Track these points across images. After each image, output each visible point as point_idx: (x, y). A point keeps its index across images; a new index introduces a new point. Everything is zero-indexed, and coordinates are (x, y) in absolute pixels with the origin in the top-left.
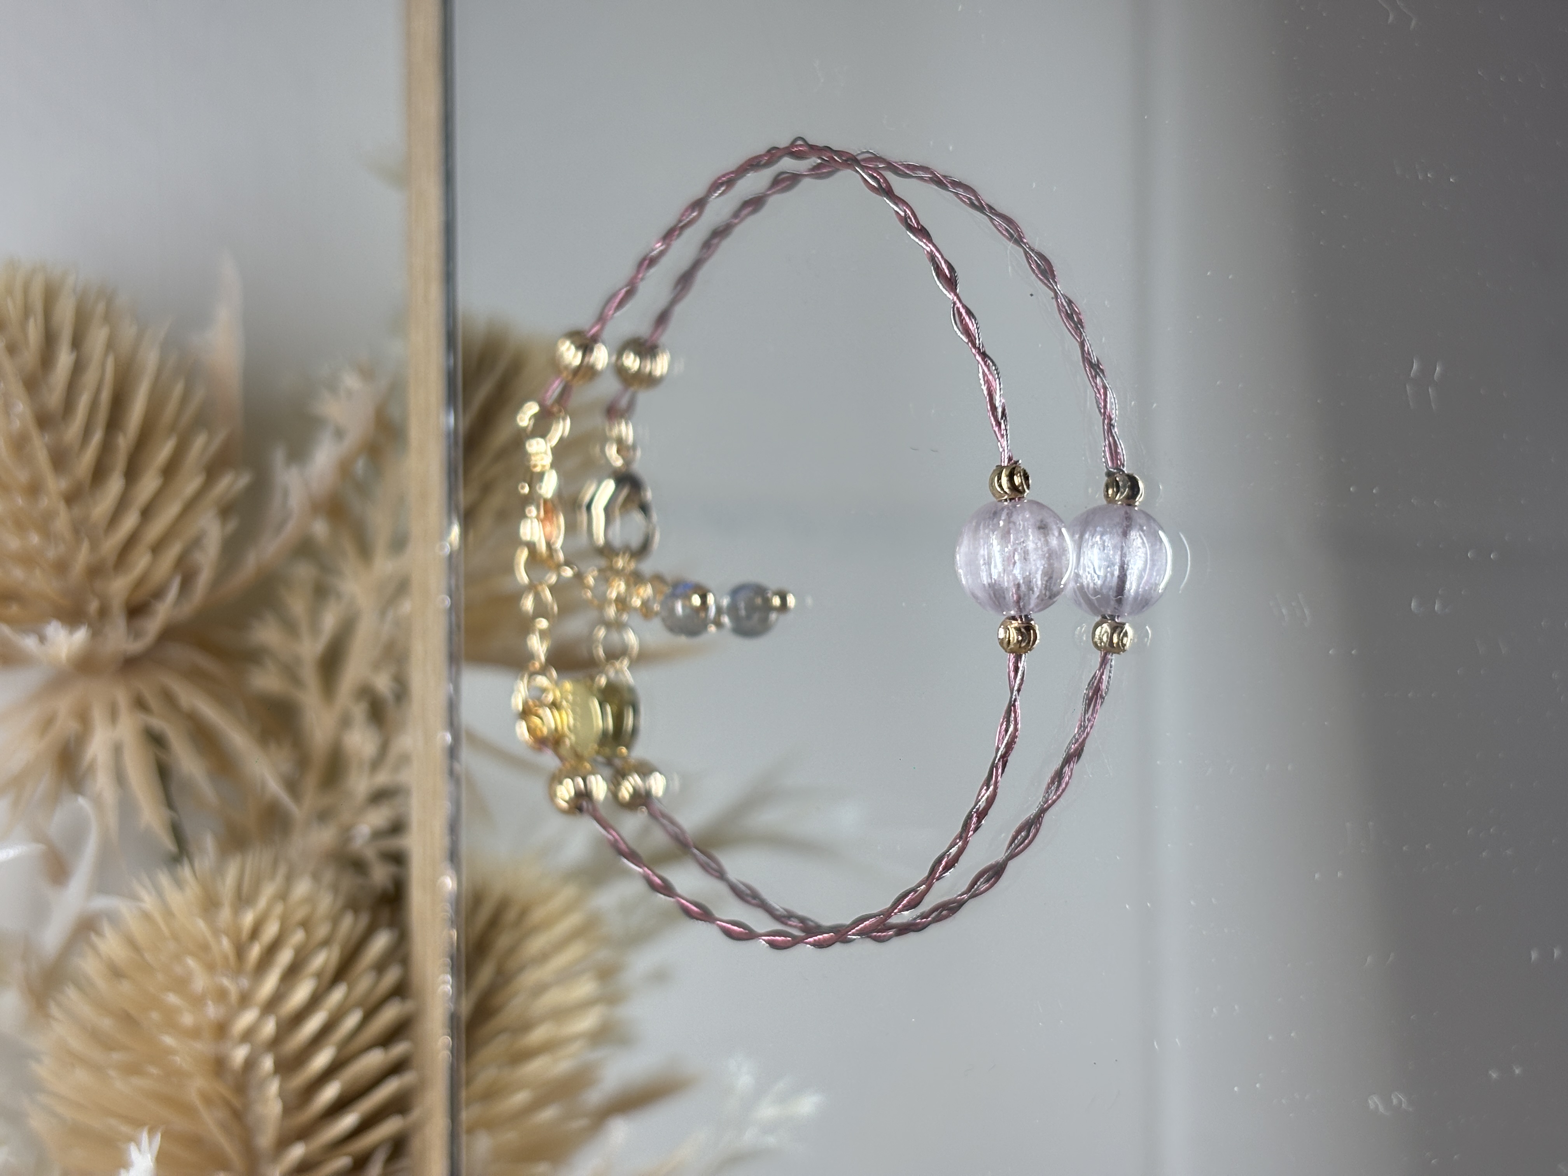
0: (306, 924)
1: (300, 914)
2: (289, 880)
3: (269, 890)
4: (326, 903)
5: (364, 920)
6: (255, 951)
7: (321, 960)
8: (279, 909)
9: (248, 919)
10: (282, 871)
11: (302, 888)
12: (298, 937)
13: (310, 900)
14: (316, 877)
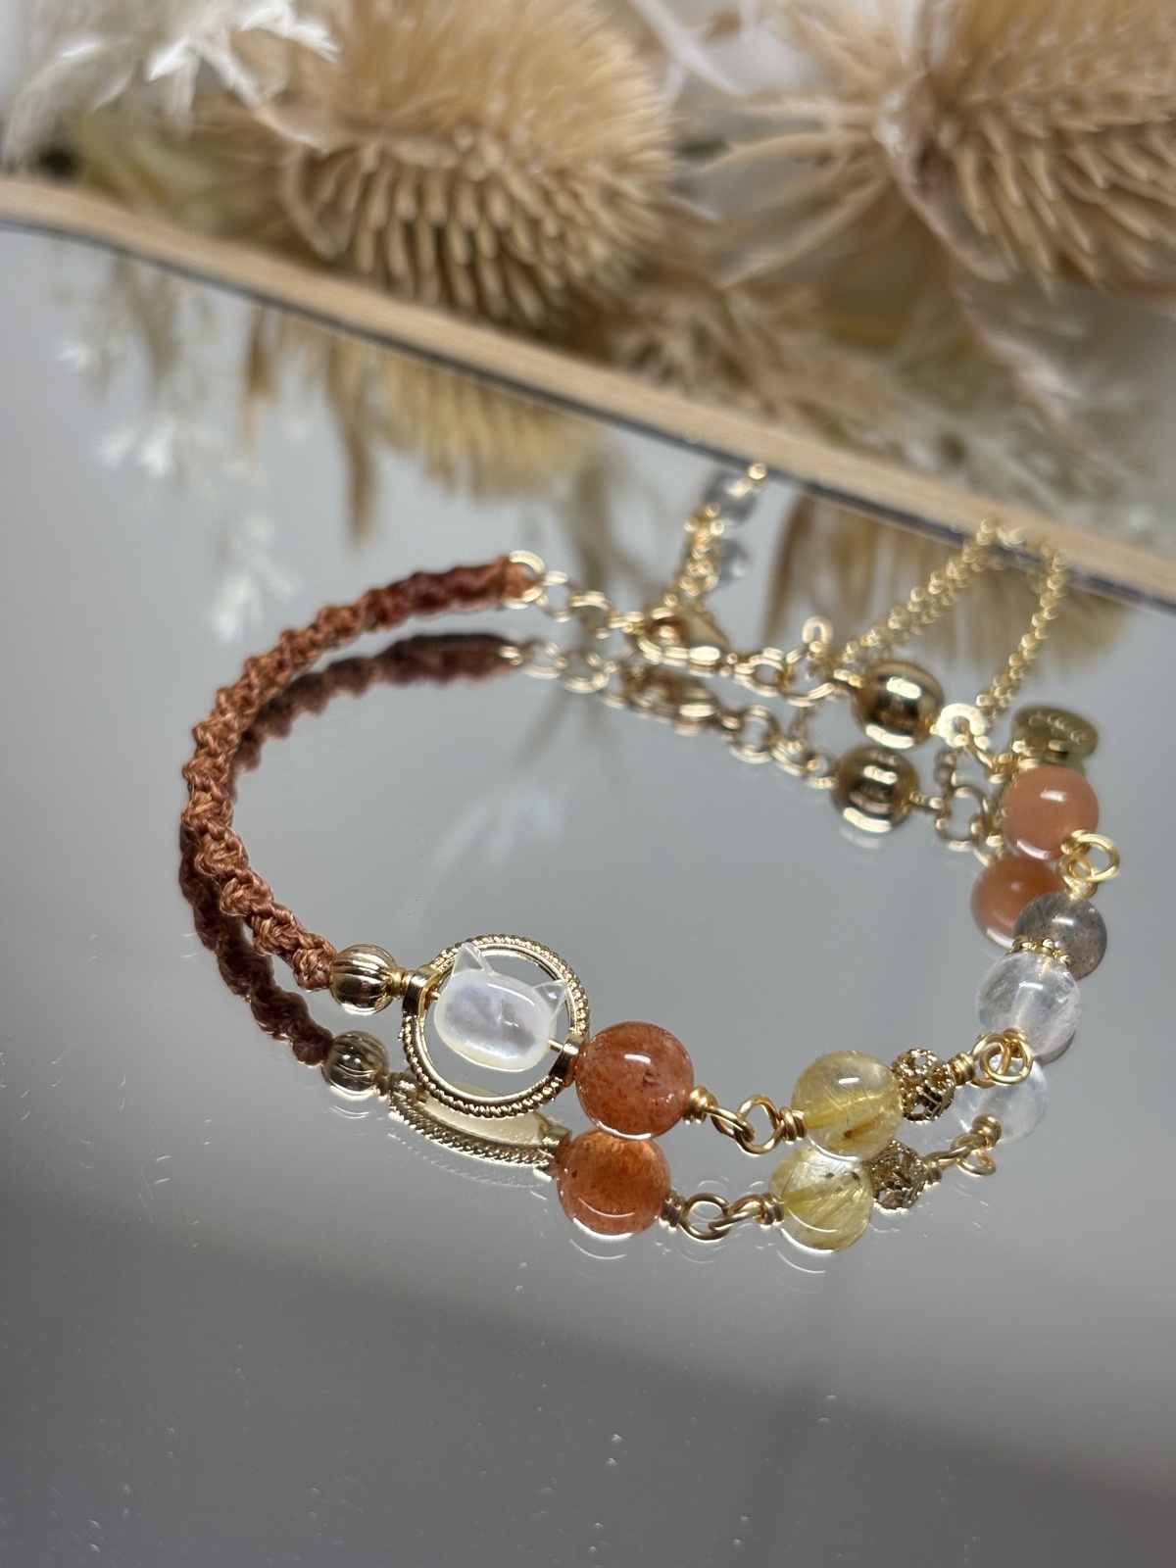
0: (561, 238)
1: (572, 239)
2: (612, 241)
3: (606, 218)
4: (577, 268)
5: (558, 300)
6: (549, 183)
7: (522, 241)
8: (581, 218)
9: (582, 189)
10: (624, 238)
11: (599, 250)
12: (550, 227)
13: (583, 252)
14: (608, 266)
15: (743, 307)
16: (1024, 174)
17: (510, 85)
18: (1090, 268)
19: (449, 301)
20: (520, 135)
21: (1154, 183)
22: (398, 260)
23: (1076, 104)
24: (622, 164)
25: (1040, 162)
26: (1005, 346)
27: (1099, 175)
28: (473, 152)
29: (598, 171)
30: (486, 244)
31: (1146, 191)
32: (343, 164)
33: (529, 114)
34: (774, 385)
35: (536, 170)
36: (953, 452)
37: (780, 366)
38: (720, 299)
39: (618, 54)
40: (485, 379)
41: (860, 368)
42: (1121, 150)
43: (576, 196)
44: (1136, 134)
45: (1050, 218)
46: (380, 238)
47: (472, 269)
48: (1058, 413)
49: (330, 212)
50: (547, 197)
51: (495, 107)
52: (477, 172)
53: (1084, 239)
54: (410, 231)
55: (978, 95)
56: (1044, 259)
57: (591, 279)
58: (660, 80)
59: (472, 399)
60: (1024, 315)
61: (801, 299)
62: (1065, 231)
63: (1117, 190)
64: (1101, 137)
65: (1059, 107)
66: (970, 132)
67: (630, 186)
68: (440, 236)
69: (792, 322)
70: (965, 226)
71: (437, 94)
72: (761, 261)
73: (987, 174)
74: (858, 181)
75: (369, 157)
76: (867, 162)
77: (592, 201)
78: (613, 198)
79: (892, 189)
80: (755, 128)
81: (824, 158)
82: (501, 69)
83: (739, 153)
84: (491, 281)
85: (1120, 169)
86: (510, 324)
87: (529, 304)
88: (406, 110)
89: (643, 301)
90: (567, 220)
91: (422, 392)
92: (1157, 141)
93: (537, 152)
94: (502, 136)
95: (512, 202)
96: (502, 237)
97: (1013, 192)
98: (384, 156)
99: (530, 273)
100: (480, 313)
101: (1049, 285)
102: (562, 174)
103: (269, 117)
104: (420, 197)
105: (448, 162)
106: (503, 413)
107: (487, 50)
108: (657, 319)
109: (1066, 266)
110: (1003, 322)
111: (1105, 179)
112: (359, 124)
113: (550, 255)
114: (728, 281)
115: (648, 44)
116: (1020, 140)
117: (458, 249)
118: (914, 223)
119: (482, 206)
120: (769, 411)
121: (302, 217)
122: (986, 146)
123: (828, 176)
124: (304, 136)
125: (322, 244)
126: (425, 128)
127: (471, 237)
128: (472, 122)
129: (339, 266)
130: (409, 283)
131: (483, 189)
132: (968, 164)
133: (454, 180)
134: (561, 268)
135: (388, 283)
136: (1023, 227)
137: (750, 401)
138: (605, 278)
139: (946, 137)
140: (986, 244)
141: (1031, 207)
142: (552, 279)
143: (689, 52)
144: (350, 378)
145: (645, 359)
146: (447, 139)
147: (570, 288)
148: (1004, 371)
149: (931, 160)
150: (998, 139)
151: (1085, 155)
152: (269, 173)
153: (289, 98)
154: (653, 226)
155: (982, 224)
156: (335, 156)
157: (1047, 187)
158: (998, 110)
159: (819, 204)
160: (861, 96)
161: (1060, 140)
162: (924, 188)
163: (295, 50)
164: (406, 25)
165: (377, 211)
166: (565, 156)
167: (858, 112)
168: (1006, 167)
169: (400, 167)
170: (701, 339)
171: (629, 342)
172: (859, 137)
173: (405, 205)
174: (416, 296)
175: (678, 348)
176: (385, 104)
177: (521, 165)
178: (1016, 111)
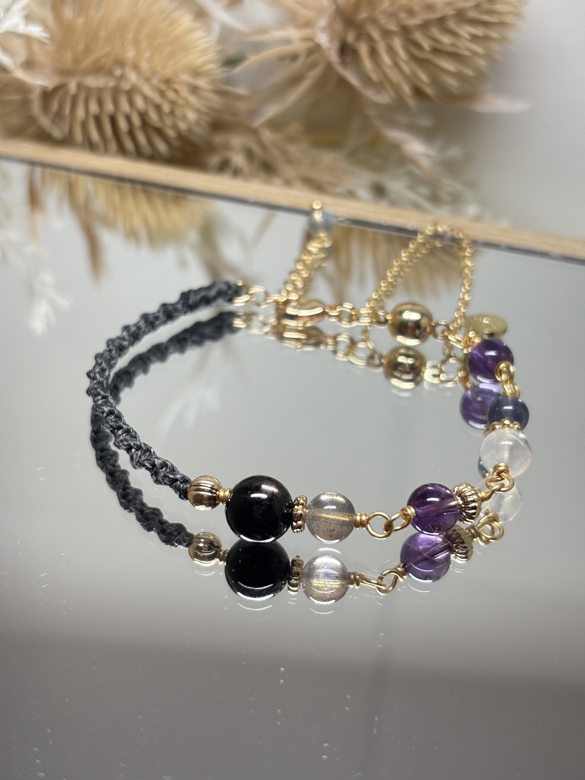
0: (172, 113)
1: (178, 112)
2: (198, 111)
3: (193, 100)
4: (183, 126)
5: (176, 143)
6: (163, 87)
7: (153, 116)
8: (180, 102)
9: (178, 87)
10: (203, 109)
11: (192, 116)
12: (166, 108)
13: (184, 118)
14: (197, 123)
15: (267, 135)
16: (391, 50)
17: (136, 42)
18: (429, 91)
19: (122, 151)
20: (145, 66)
21: (453, 45)
22: (95, 135)
23: (411, 13)
24: (196, 73)
25: (397, 43)
26: (395, 135)
27: (426, 44)
28: (122, 77)
29: (185, 77)
30: (136, 121)
31: (450, 49)
32: (60, 94)
33: (147, 55)
34: (288, 171)
35: (155, 81)
36: (379, 191)
37: (289, 161)
38: (255, 132)
39: (186, 20)
40: (146, 186)
41: (328, 157)
42: (435, 32)
43: (176, 91)
44: (441, 22)
45: (406, 69)
46: (84, 125)
47: (131, 133)
48: (426, 163)
49: (58, 117)
50: (162, 93)
51: (130, 54)
52: (126, 86)
53: (424, 77)
54: (98, 120)
55: (363, 15)
56: (407, 90)
57: (190, 130)
58: (209, 30)
59: (142, 197)
60: (402, 119)
61: (294, 127)
62: (415, 75)
63: (436, 51)
64: (425, 26)
65: (403, 15)
66: (362, 34)
67: (202, 83)
68: (113, 120)
69: (291, 139)
70: (366, 80)
71: (101, 51)
72: (272, 111)
73: (374, 53)
74: (313, 66)
75: (72, 87)
76: (315, 56)
77: (184, 92)
78: (194, 90)
79: (329, 67)
80: (258, 47)
81: (294, 57)
82: (130, 36)
83: (253, 60)
84: (141, 138)
85: (435, 40)
86: (154, 158)
87: (162, 147)
88: (87, 62)
89: (218, 139)
90: (173, 103)
91: (116, 198)
92: (452, 24)
93: (154, 72)
94: (136, 68)
95: (146, 98)
96: (143, 116)
97: (386, 59)
98: (79, 86)
99: (160, 132)
100: (139, 154)
101: (412, 102)
102: (168, 82)
103: (20, 74)
104: (100, 103)
105: (112, 83)
106: (158, 203)
107: (122, 27)
108: (227, 147)
109: (418, 92)
110: (393, 123)
111: (429, 46)
112: (65, 73)
113: (168, 121)
114: (258, 123)
115: (201, 14)
116: (386, 34)
117: (123, 125)
118: (343, 82)
119: (131, 103)
120: (288, 183)
121: (45, 121)
122: (371, 40)
123: (297, 65)
124: (39, 81)
125: (57, 133)
126: (98, 69)
127: (128, 118)
128: (120, 63)
129: (66, 142)
130: (102, 146)
131: (130, 94)
132: (363, 49)
133: (116, 93)
134: (175, 127)
135: (91, 147)
136: (394, 76)
137: (277, 181)
138: (197, 130)
139: (351, 37)
140: (378, 86)
141: (396, 65)
142: (171, 133)
143: (221, 15)
144: (81, 197)
145: (224, 167)
146: (109, 73)
147: (180, 136)
148: (396, 147)
149: (346, 50)
150: (375, 34)
151: (418, 37)
152: (25, 103)
153: (29, 65)
154: (216, 101)
155: (374, 76)
156: (56, 89)
157: (402, 54)
158: (374, 21)
159: (295, 80)
160: (308, 24)
161: (405, 31)
162: (344, 63)
163: (28, 39)
164: (81, 21)
165: (80, 112)
166: (168, 73)
167: (306, 32)
168: (381, 48)
169: (88, 90)
170: (249, 154)
171: (215, 160)
172: (309, 45)
173: (94, 107)
174: (106, 151)
175: (238, 160)
176: (76, 61)
177: (148, 80)
178: (383, 20)
